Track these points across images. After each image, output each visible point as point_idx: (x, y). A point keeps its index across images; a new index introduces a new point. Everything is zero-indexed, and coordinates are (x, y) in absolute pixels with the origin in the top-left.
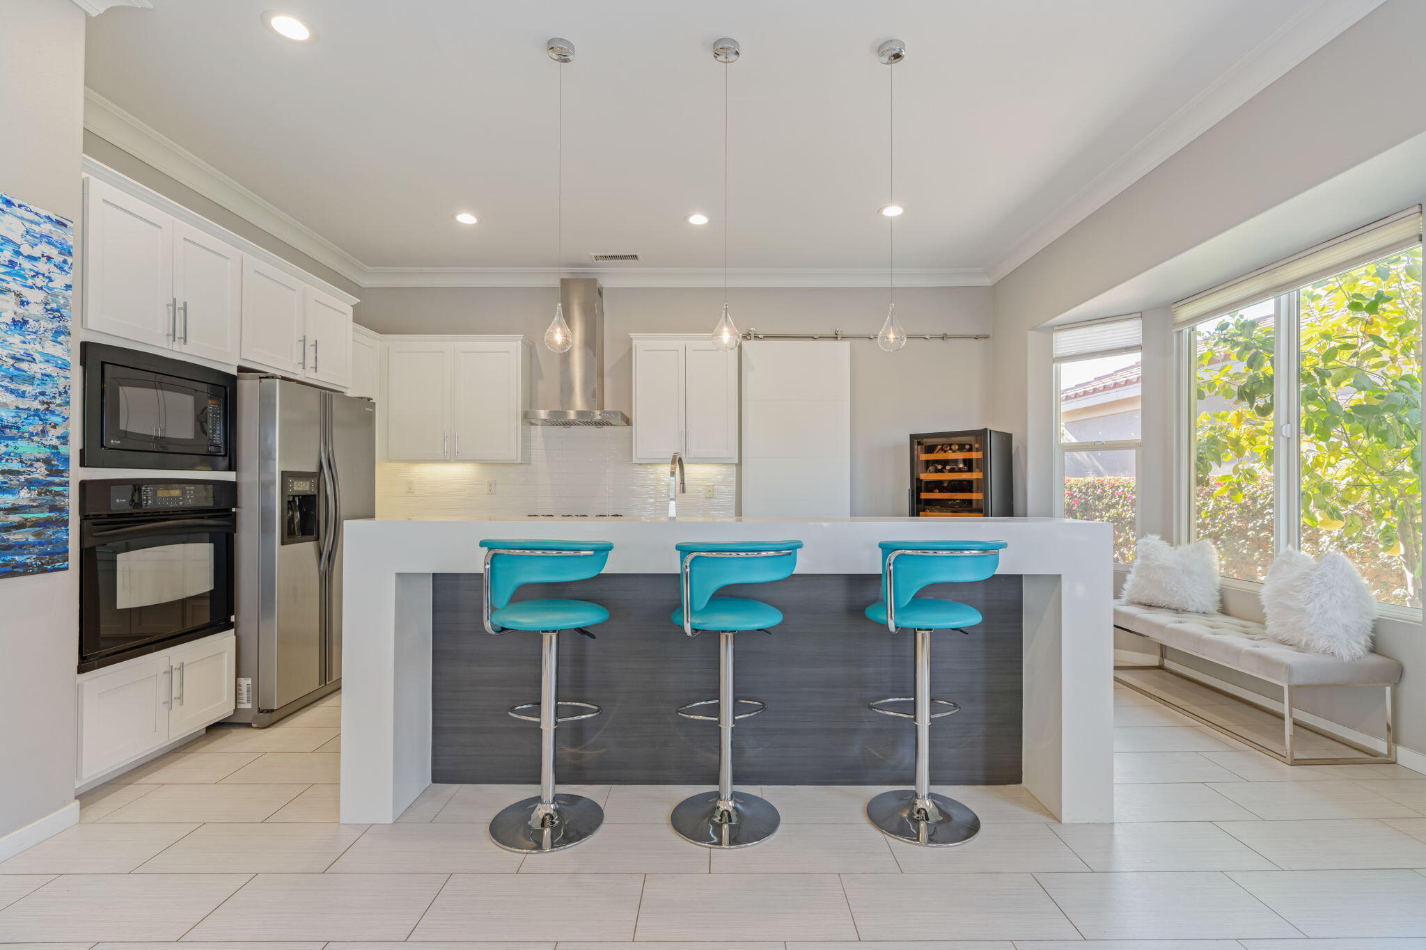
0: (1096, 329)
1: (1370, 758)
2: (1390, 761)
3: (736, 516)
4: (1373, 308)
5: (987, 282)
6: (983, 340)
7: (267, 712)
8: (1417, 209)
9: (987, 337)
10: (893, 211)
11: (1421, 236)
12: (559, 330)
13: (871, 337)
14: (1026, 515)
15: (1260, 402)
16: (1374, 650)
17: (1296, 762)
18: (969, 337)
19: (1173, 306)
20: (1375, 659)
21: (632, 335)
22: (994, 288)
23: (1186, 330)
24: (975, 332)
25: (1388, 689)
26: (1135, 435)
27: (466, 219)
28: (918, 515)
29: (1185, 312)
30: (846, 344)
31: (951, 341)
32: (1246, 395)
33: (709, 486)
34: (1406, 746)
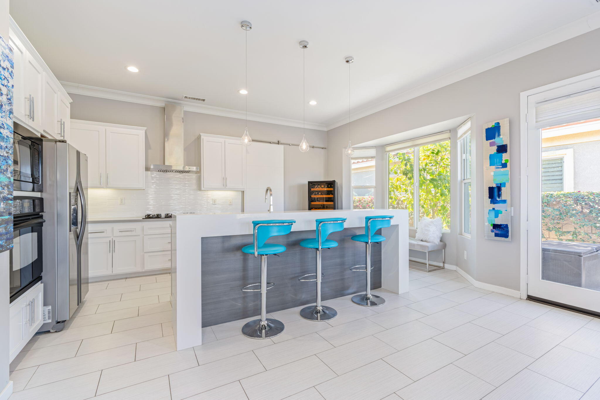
0: (363, 150)
1: (439, 268)
2: (443, 268)
3: (241, 212)
4: (437, 154)
5: (326, 129)
6: (324, 149)
7: (63, 322)
8: (449, 131)
9: (326, 148)
10: (313, 103)
11: (450, 138)
12: (246, 137)
13: (290, 144)
14: (342, 209)
15: (409, 176)
16: (441, 241)
17: (429, 271)
18: (319, 148)
19: (385, 146)
20: (442, 243)
21: (201, 134)
22: (328, 132)
23: (388, 154)
24: (322, 146)
25: (443, 250)
26: (374, 184)
27: (133, 69)
28: (311, 210)
29: (388, 148)
30: (281, 147)
31: (315, 149)
32: (405, 174)
33: (230, 200)
34: (447, 264)
